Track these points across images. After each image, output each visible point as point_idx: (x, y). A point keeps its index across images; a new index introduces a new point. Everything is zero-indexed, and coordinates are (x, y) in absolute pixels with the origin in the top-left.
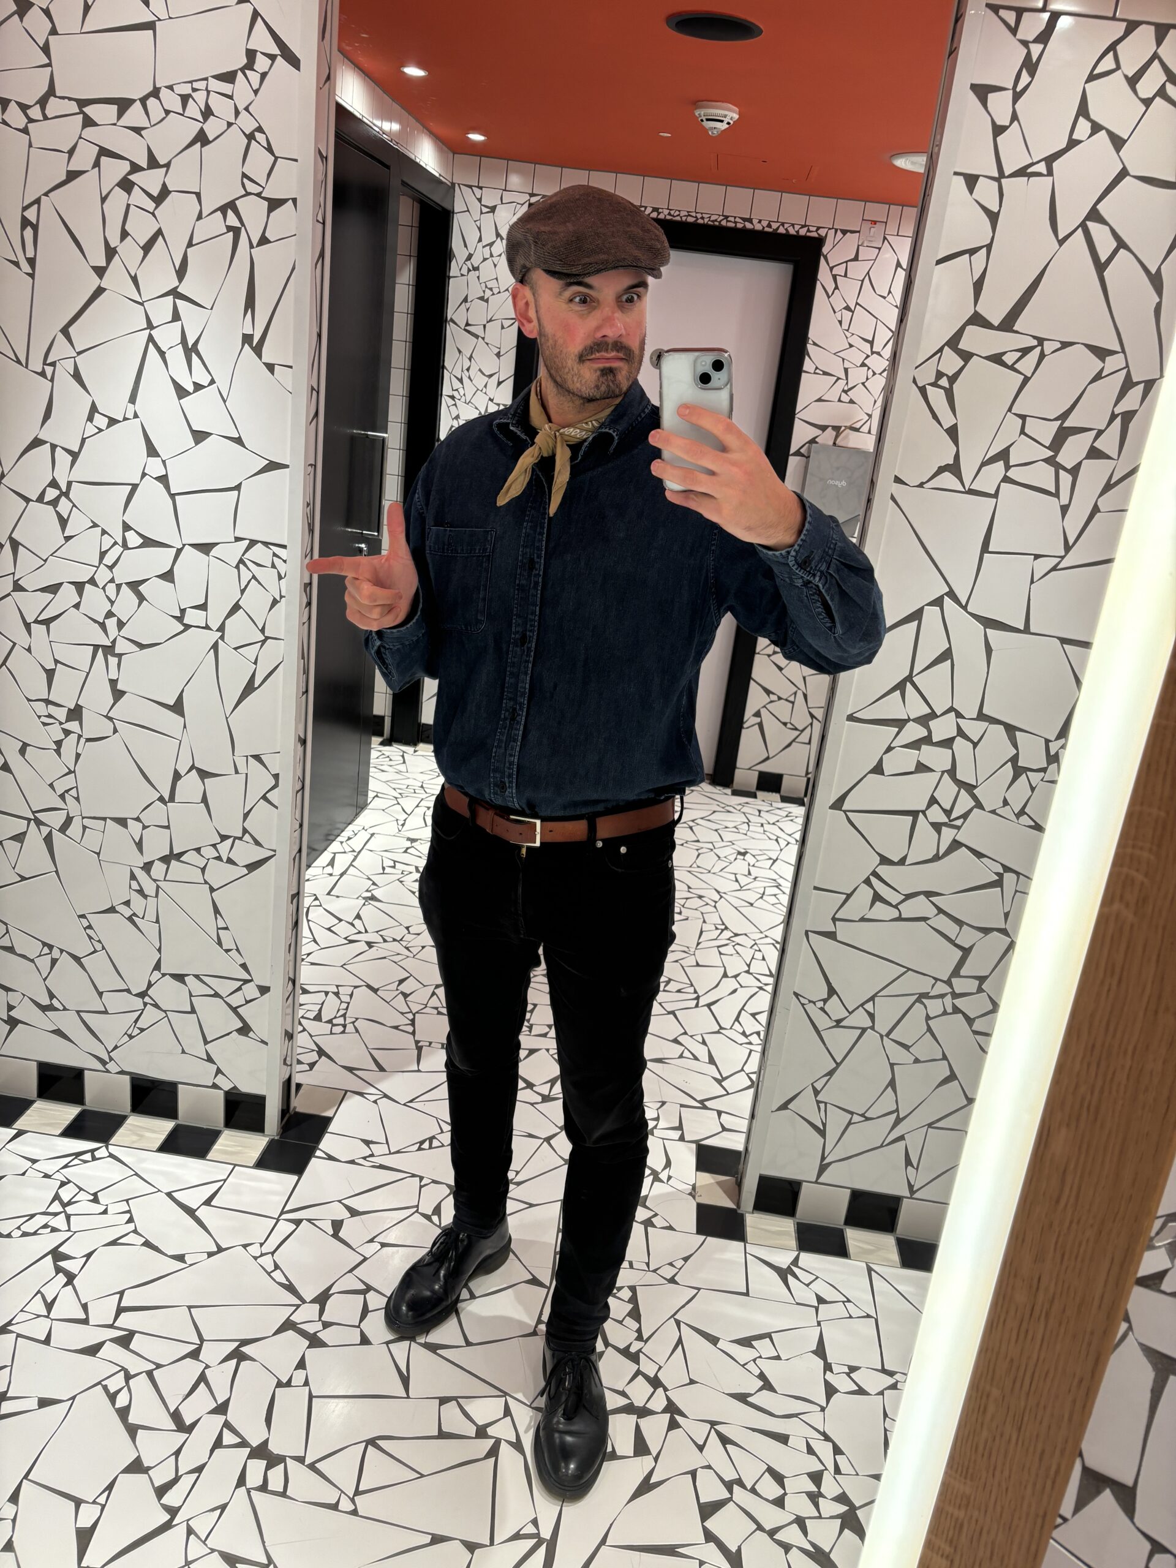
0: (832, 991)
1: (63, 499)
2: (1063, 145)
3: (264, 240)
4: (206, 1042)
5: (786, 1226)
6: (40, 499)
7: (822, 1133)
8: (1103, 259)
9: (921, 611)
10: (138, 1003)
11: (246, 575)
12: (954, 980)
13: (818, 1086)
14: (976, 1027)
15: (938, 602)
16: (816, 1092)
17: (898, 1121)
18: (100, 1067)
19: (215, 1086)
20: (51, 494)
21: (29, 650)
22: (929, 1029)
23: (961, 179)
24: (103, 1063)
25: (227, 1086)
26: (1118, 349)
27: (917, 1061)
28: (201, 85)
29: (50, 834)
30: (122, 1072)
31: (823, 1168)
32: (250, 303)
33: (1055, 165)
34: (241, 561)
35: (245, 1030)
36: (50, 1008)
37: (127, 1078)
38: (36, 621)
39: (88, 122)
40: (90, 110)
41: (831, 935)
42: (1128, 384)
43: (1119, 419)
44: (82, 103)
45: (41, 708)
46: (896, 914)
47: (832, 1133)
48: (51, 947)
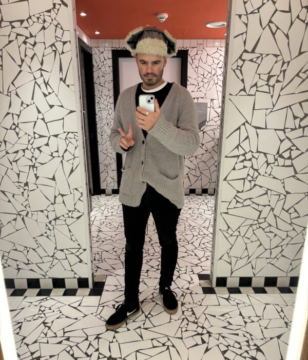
0: (229, 227)
1: (17, 128)
2: (261, 5)
3: (63, 53)
4: (71, 266)
5: (225, 289)
6: (11, 129)
7: (230, 264)
8: (274, 32)
9: (240, 127)
10: (52, 258)
11: (68, 141)
12: (259, 220)
13: (228, 252)
14: (265, 231)
15: (244, 124)
16: (228, 254)
17: (249, 258)
18: (43, 277)
19: (75, 278)
20: (13, 127)
21: (12, 169)
22: (254, 233)
23: (237, 16)
24: (44, 276)
25: (78, 277)
26: (280, 54)
27: (252, 242)
28: (42, 14)
29: (23, 217)
30: (50, 278)
31: (232, 273)
32: (61, 70)
33: (260, 10)
34: (66, 138)
35: (81, 261)
36: (29, 264)
37: (51, 280)
38: (13, 161)
39: (13, 27)
40: (13, 24)
41: (227, 213)
42: (284, 63)
43: (282, 72)
44: (11, 22)
45: (17, 184)
46: (242, 205)
47: (233, 263)
48: (27, 247)
